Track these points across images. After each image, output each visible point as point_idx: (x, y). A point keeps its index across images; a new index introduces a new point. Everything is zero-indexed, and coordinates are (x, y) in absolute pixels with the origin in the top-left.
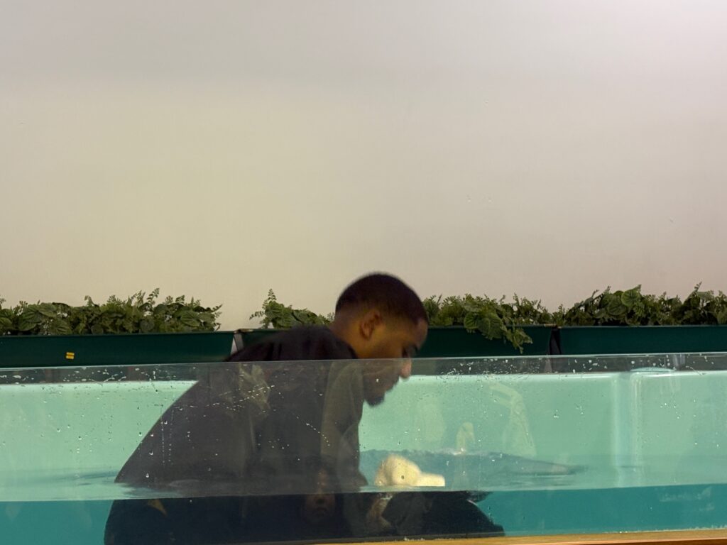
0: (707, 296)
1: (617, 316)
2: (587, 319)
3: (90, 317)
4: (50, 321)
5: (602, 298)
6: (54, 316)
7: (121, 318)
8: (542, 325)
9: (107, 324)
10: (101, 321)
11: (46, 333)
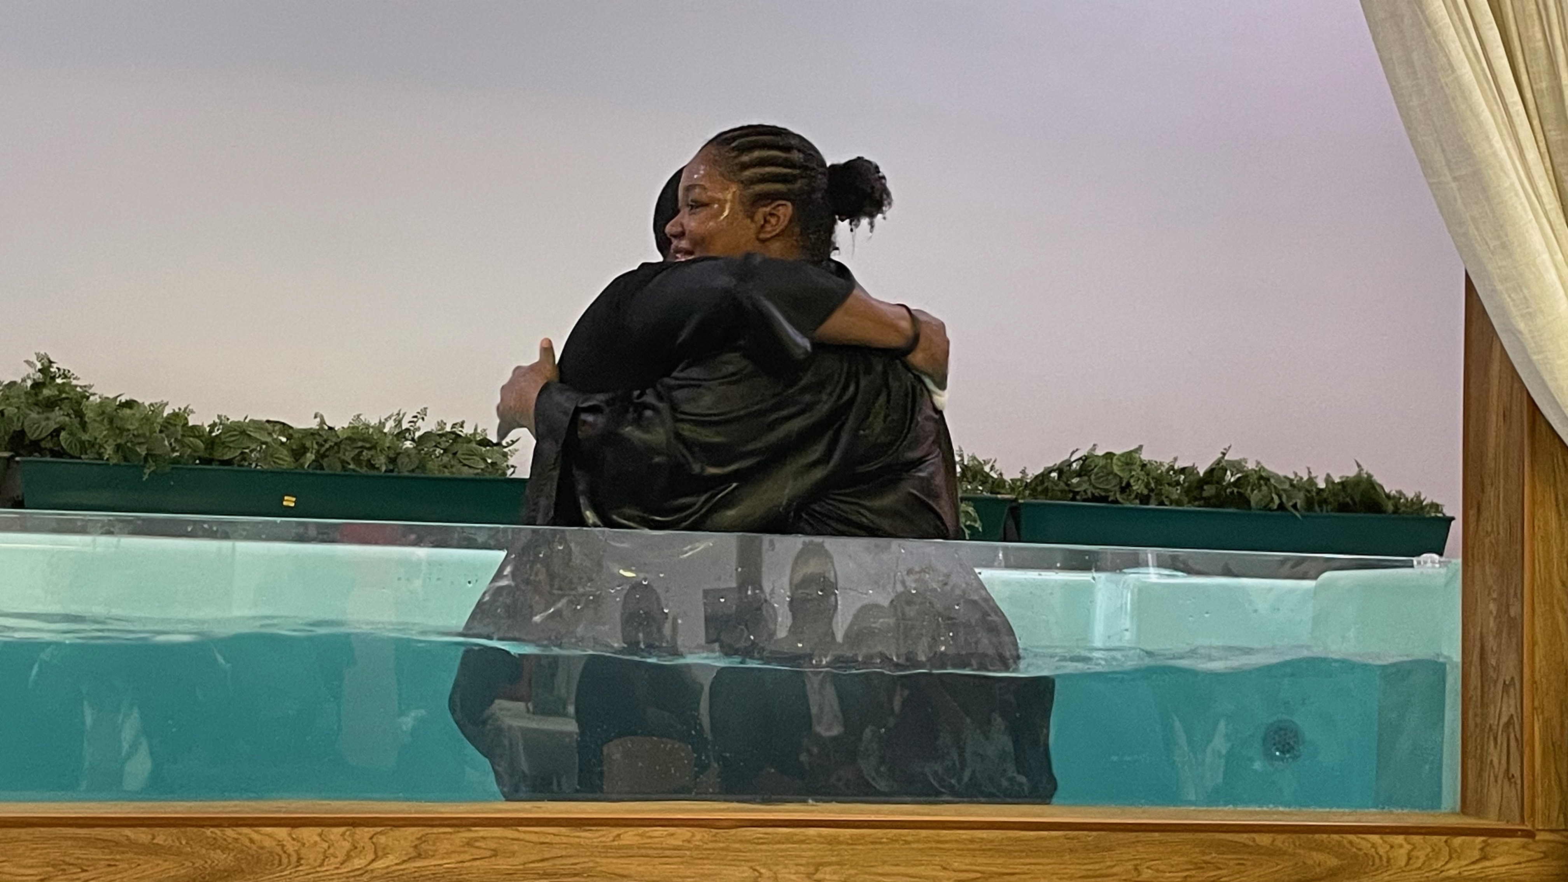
0: (1237, 466)
1: (1106, 490)
2: (1062, 491)
3: (322, 445)
4: (261, 448)
5: (1084, 461)
6: (269, 440)
7: (369, 449)
8: (994, 496)
9: (348, 456)
10: (338, 452)
11: (254, 465)
